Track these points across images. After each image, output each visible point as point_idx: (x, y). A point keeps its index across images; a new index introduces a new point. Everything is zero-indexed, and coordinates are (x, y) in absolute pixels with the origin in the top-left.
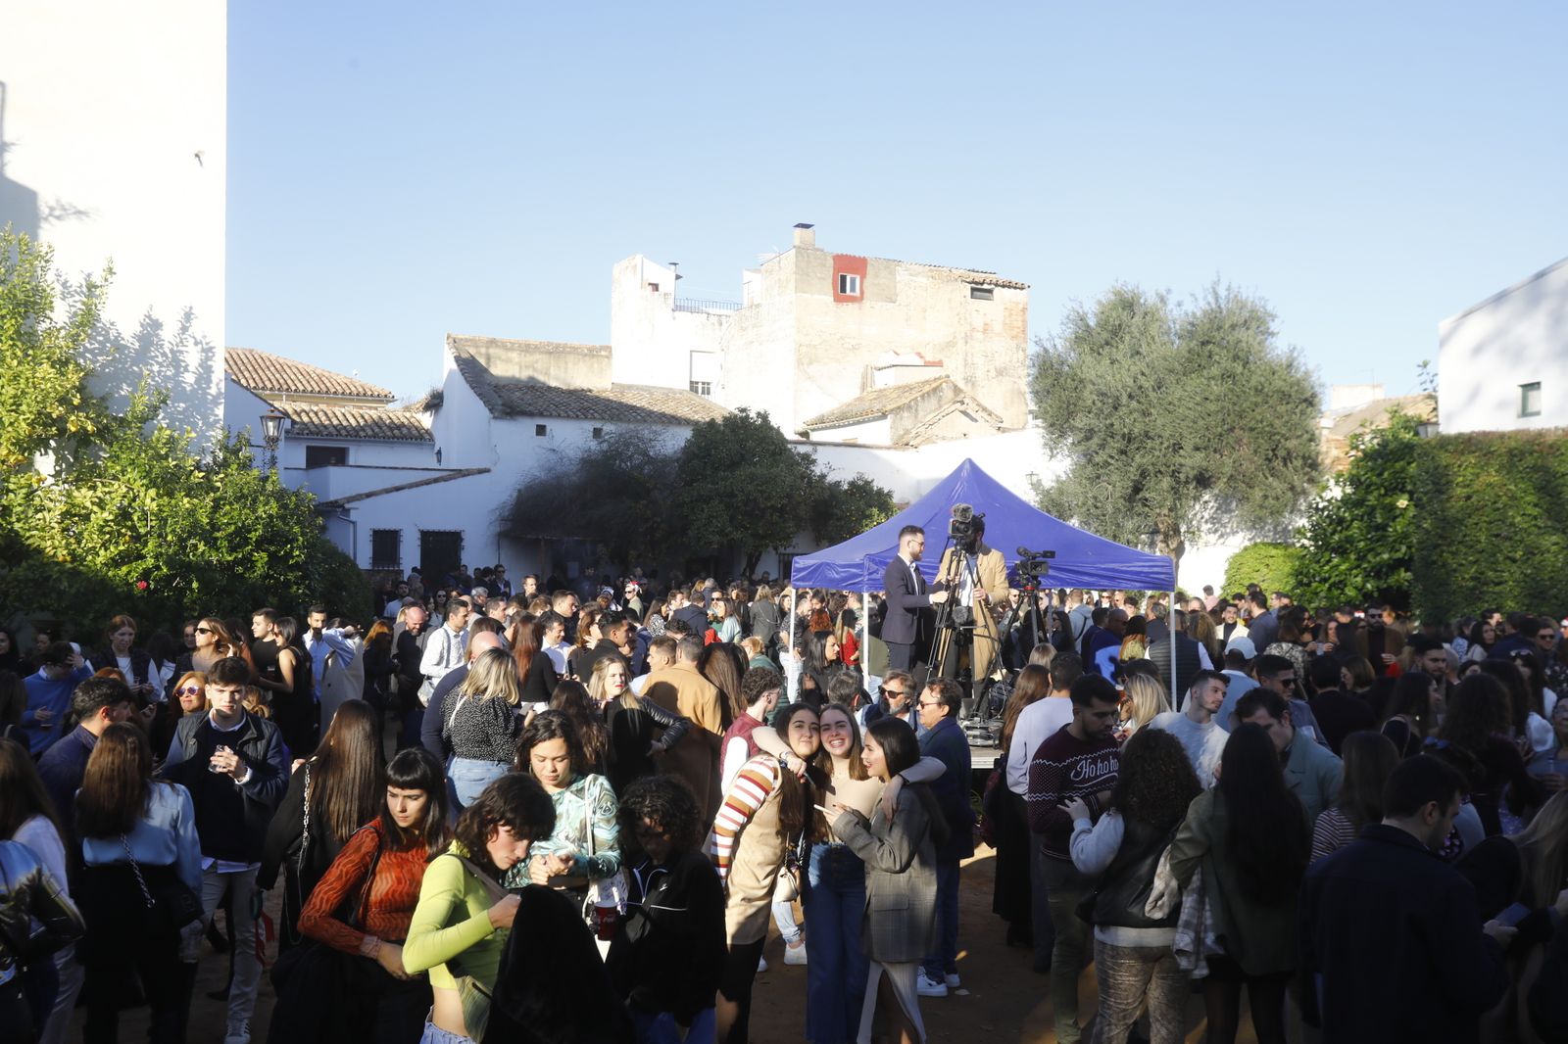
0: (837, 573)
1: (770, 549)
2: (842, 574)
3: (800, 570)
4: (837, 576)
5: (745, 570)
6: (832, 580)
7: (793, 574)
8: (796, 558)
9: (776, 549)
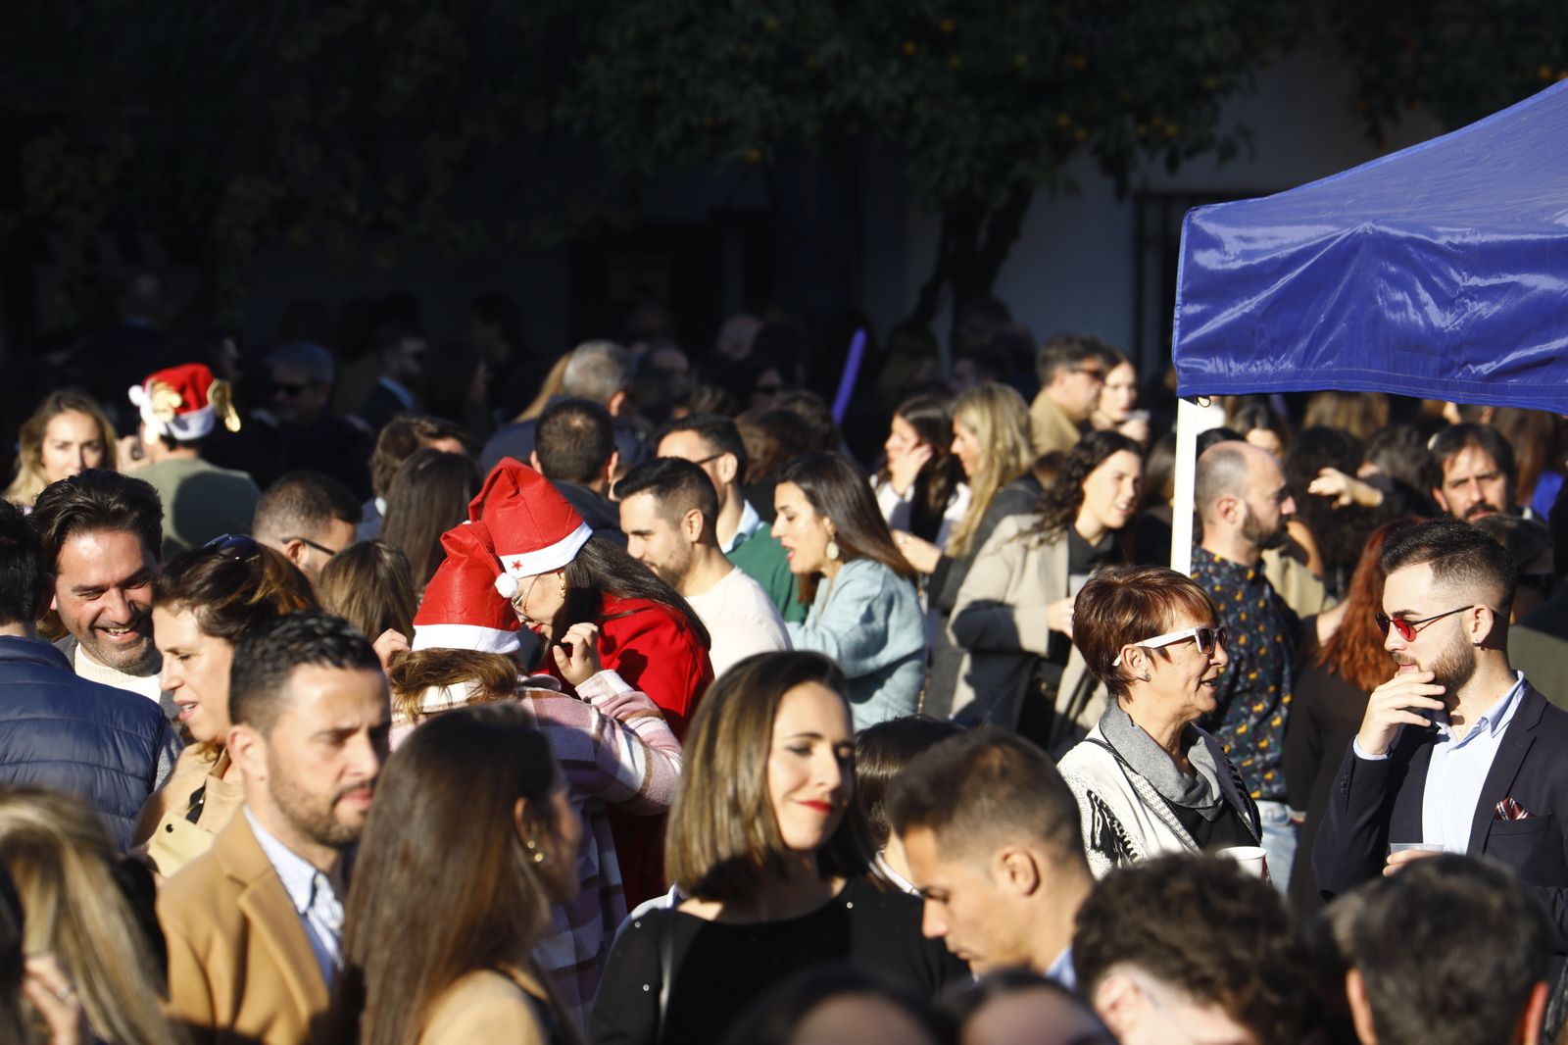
0: (1445, 302)
1: (1083, 167)
2: (1483, 309)
3: (1220, 288)
4: (1441, 319)
5: (929, 295)
6: (1417, 344)
7: (1182, 310)
8: (1202, 219)
9: (1115, 165)
